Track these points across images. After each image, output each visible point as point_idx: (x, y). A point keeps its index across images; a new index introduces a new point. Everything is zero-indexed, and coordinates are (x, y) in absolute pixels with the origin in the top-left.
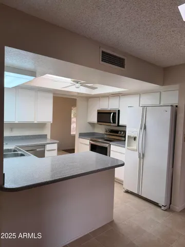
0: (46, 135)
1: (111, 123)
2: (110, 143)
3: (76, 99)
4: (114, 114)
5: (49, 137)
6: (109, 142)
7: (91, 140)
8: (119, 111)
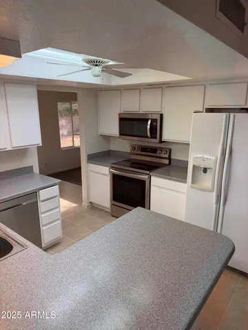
0: (31, 167)
1: (147, 137)
2: (151, 174)
3: (76, 94)
4: (154, 121)
5: (36, 170)
6: (148, 172)
7: (112, 168)
8: (162, 115)
